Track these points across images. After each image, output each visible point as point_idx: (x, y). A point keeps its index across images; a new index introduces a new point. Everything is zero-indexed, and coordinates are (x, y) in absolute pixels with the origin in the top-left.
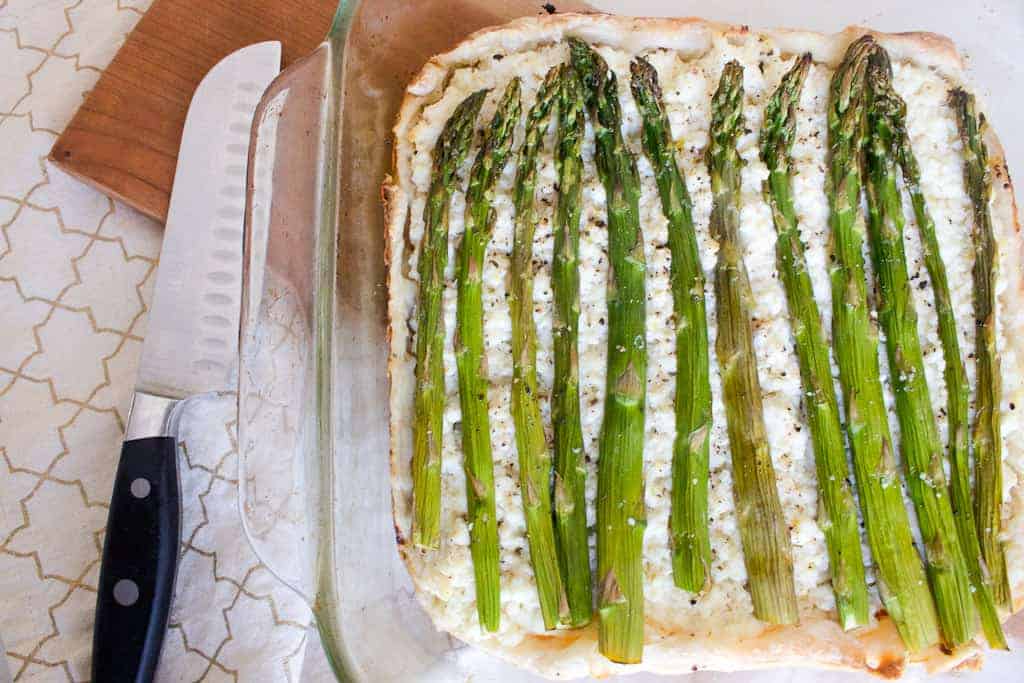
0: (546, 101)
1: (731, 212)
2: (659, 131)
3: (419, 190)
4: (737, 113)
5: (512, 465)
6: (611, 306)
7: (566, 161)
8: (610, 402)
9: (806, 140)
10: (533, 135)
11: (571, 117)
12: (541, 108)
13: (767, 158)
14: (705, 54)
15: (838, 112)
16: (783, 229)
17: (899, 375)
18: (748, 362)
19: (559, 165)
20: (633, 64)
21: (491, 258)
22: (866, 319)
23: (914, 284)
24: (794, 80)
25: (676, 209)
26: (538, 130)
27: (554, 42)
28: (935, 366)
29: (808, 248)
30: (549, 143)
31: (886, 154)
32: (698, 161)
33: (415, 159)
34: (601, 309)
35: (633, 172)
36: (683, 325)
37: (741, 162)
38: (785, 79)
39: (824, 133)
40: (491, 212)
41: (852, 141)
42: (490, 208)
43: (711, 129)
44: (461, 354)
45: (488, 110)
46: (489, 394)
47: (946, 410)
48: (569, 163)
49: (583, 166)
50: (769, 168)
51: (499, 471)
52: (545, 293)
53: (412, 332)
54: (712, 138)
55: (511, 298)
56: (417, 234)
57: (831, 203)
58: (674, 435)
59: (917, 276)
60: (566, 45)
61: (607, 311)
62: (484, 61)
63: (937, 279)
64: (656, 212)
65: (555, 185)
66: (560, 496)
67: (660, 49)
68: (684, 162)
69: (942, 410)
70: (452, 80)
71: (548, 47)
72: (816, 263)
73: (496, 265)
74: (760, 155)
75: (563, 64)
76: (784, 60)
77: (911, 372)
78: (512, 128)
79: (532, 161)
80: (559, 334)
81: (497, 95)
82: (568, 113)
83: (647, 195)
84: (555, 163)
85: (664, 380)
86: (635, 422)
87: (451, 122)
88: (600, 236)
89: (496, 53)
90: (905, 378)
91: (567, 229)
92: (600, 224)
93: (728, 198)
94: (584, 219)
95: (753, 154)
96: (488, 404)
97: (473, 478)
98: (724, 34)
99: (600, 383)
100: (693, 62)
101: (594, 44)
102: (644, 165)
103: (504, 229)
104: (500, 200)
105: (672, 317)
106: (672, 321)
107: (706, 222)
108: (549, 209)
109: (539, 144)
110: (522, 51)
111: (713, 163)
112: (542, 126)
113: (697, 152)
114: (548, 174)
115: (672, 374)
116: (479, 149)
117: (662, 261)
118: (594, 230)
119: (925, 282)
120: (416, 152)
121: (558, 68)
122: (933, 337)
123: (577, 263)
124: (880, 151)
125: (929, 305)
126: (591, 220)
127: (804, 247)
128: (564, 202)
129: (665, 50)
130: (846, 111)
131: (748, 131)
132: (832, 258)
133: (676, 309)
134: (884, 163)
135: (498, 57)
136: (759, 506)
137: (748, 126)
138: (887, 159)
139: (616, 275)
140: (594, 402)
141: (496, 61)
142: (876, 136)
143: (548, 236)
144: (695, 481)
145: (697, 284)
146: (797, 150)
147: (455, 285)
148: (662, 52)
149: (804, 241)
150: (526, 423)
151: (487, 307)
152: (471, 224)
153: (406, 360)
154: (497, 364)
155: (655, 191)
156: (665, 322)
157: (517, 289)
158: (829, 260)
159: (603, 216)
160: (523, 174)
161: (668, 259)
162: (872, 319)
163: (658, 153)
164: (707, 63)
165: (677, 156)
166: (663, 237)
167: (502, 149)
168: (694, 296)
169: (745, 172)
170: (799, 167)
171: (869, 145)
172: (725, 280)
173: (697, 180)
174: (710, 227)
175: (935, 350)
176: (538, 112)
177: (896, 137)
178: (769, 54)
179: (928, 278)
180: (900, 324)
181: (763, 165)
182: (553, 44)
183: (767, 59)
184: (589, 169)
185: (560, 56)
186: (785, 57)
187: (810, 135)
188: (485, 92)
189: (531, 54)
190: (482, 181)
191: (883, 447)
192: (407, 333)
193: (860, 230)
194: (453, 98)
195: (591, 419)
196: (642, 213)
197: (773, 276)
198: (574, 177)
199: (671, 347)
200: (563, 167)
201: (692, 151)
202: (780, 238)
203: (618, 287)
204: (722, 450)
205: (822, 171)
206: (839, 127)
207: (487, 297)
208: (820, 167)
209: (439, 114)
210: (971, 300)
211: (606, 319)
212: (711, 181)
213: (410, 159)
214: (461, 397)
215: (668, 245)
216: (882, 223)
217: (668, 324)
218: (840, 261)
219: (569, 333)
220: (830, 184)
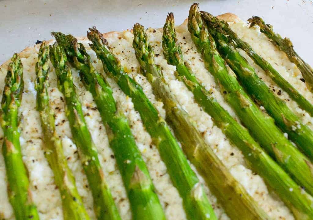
0: (44, 56)
2: (111, 60)
9: (187, 52)
12: (42, 60)
13: (172, 62)
16: (194, 86)
17: (292, 127)
18: (205, 148)
19: (61, 87)
20: (88, 33)
22: (260, 112)
23: (274, 94)
25: (134, 90)
28: (309, 124)
29: (212, 93)
31: (228, 45)
34: (108, 152)
36: (160, 140)
39: (195, 47)
48: (66, 84)
50: (175, 65)
52: (71, 146)
59: (274, 90)
63: (284, 86)
65: (61, 98)
72: (217, 97)
74: (168, 62)
77: (297, 124)
82: (59, 61)
85: (161, 176)
88: (96, 115)
90: (296, 128)
92: (93, 109)
93: (158, 81)
94: (84, 109)
95: (164, 62)
107: (153, 96)
113: (136, 70)
114: (55, 94)
117: (135, 116)
118: (91, 112)
119: (280, 91)
122: (300, 111)
124: (225, 45)
125: (288, 100)
126: (88, 107)
131: (157, 55)
132: (225, 92)
133: (152, 137)
138: (229, 47)
139: (111, 127)
140: (122, 200)
142: (219, 41)
143: (63, 121)
145: (160, 118)
149: (208, 90)
156: (149, 147)
158: (224, 94)
159: (94, 105)
162: (263, 111)
163: (114, 69)
168: (161, 123)
170: (189, 62)
173: (139, 79)
175: (304, 115)
177: (231, 37)
179: (280, 89)
180: (277, 107)
181: (171, 65)
187: (189, 50)
191: (307, 164)
197: (201, 110)
198: (71, 89)
200: (63, 87)
201: (133, 70)
206: (200, 40)
212: (147, 78)
217: (151, 147)
218: (229, 92)
219: (94, 161)
220: (208, 65)
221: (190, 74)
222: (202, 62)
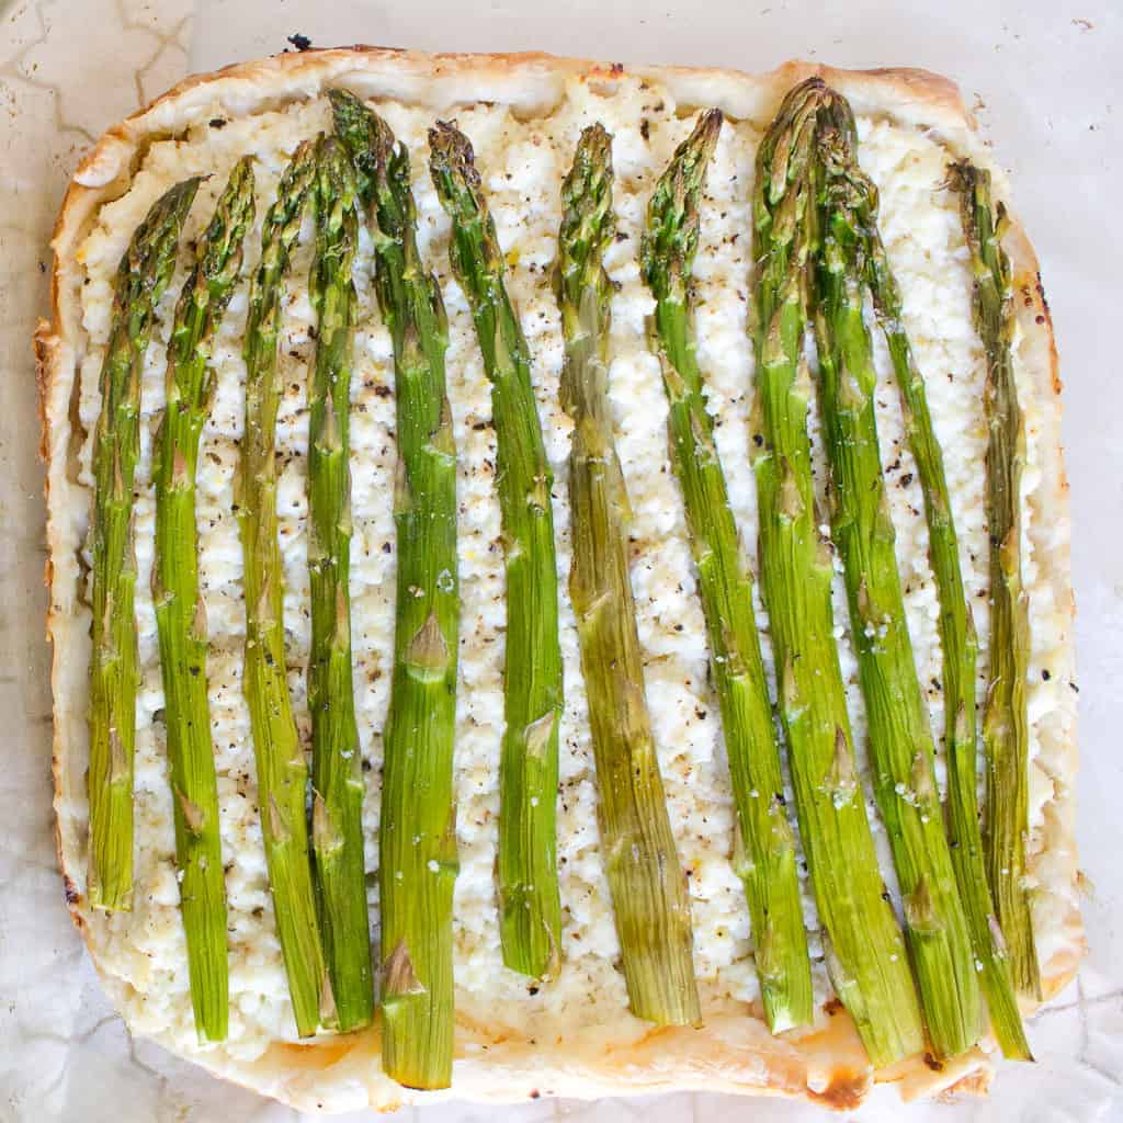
0: (294, 197)
1: (595, 368)
2: (478, 241)
3: (93, 340)
4: (602, 209)
5: (246, 777)
6: (401, 523)
7: (328, 291)
8: (400, 675)
9: (716, 249)
10: (273, 250)
11: (336, 221)
12: (286, 207)
13: (653, 280)
14: (554, 110)
15: (767, 203)
16: (679, 396)
17: (865, 627)
18: (620, 612)
19: (317, 299)
20: (433, 133)
21: (209, 449)
22: (811, 538)
23: (891, 479)
24: (694, 154)
25: (504, 367)
26: (281, 241)
27: (308, 98)
28: (923, 611)
29: (719, 425)
30: (301, 261)
31: (847, 270)
32: (542, 285)
33: (86, 291)
34: (385, 529)
35: (435, 305)
36: (516, 552)
37: (610, 286)
38: (681, 151)
39: (746, 236)
40: (208, 374)
41: (791, 251)
42: (206, 368)
43: (560, 237)
44: (162, 604)
45: (203, 208)
46: (209, 664)
47: (941, 682)
48: (333, 294)
49: (356, 299)
50: (656, 295)
51: (225, 786)
52: (296, 505)
53: (85, 568)
54: (562, 250)
55: (241, 514)
56: (90, 411)
57: (757, 350)
58: (503, 727)
59: (897, 465)
60: (327, 102)
61: (394, 530)
62: (197, 128)
63: (929, 472)
64: (474, 370)
65: (311, 329)
66: (321, 827)
67: (480, 103)
68: (519, 287)
69: (934, 681)
70: (146, 160)
71: (299, 105)
72: (732, 445)
73: (217, 460)
74: (643, 273)
75: (322, 134)
76: (681, 118)
77: (881, 623)
78: (240, 242)
79: (271, 295)
80: (318, 569)
81: (218, 184)
82: (329, 215)
83: (458, 342)
84: (311, 295)
85: (486, 640)
86: (440, 708)
87: (142, 232)
88: (384, 411)
89: (214, 117)
90: (873, 632)
91: (329, 400)
92: (383, 392)
93: (588, 345)
94: (356, 385)
95: (630, 272)
96: (207, 681)
97: (183, 798)
98: (583, 78)
99: (386, 646)
100: (534, 123)
101: (372, 99)
102: (454, 294)
103: (229, 402)
104: (222, 355)
105: (500, 539)
106: (499, 547)
107: (556, 384)
108: (303, 369)
109: (284, 266)
110: (256, 112)
111: (566, 292)
112: (288, 235)
113: (540, 270)
114: (299, 312)
115: (498, 629)
116: (190, 274)
117: (482, 449)
118: (373, 401)
119: (910, 476)
120: (87, 281)
121: (314, 140)
122: (921, 565)
123: (347, 453)
124: (836, 266)
125: (916, 513)
126: (369, 385)
127: (712, 423)
128: (325, 356)
129: (489, 105)
130: (782, 200)
131: (622, 237)
132: (758, 440)
133: (504, 526)
134: (844, 284)
135: (218, 124)
136: (636, 841)
137: (623, 226)
138: (846, 279)
139: (408, 472)
140: (375, 676)
141: (214, 129)
142: (830, 241)
143: (299, 412)
144: (535, 802)
145: (538, 487)
146: (701, 265)
147: (151, 492)
148: (484, 108)
149: (713, 414)
150: (267, 711)
151: (203, 527)
152: (176, 396)
153: (76, 614)
154: (220, 617)
155: (472, 335)
156: (488, 546)
157: (251, 499)
158: (754, 443)
159: (388, 379)
160: (261, 313)
161: (491, 447)
162: (821, 538)
163: (475, 275)
164: (557, 126)
165: (506, 277)
166: (485, 410)
167: (224, 273)
168: (531, 506)
169: (617, 304)
170: (705, 293)
171: (820, 254)
172: (582, 476)
173: (539, 318)
174: (561, 393)
175: (922, 585)
176: (280, 214)
177: (862, 244)
178: (657, 109)
179: (913, 470)
180: (866, 547)
181: (648, 290)
182: (306, 100)
183: (651, 116)
184: (366, 300)
185: (315, 120)
186: (683, 113)
187: (724, 241)
188: (195, 182)
189: (270, 117)
190: (193, 327)
191: (836, 745)
192: (76, 571)
193: (804, 395)
194: (147, 191)
195: (372, 702)
196: (450, 372)
197: (663, 470)
198: (340, 316)
199: (497, 587)
200: (323, 300)
201: (532, 270)
202: (673, 408)
203: (412, 493)
204: (580, 751)
205: (742, 299)
206: (770, 226)
207: (204, 511)
208: (739, 293)
209: (125, 216)
210: (981, 505)
211: (393, 542)
212: (562, 319)
213: (78, 292)
214: (164, 672)
215: (492, 424)
216: (838, 380)
217: (492, 550)
218: (769, 447)
219: (333, 568)
220: (756, 319)
221: (685, 343)
222: (741, 304)
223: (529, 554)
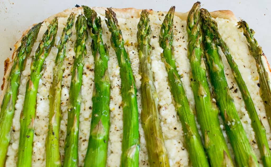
1: (147, 63)
2: (117, 35)
9: (178, 39)
12: (68, 27)
13: (162, 44)
15: (190, 28)
16: (169, 69)
17: (227, 123)
18: (155, 120)
19: (75, 49)
20: (106, 11)
22: (210, 103)
23: (231, 91)
25: (123, 62)
28: (246, 122)
29: (182, 77)
31: (212, 42)
36: (125, 105)
39: (186, 37)
47: (255, 141)
48: (79, 48)
50: (163, 48)
52: (66, 95)
55: (50, 97)
59: (233, 87)
65: (74, 57)
69: (253, 141)
73: (45, 85)
77: (232, 121)
80: (70, 110)
82: (80, 29)
85: (117, 131)
86: (101, 146)
88: (91, 75)
90: (230, 124)
92: (91, 70)
93: (145, 59)
94: (85, 68)
95: (157, 45)
105: (121, 104)
106: (121, 106)
107: (137, 69)
108: (71, 66)
113: (134, 45)
114: (71, 53)
118: (88, 72)
119: (237, 89)
122: (244, 110)
123: (80, 84)
124: (209, 41)
125: (240, 99)
126: (88, 68)
127: (180, 77)
130: (193, 27)
131: (154, 37)
132: (192, 80)
133: (122, 100)
134: (211, 45)
138: (212, 44)
140: (85, 141)
142: (207, 36)
143: (69, 75)
145: (132, 89)
146: (175, 43)
149: (180, 74)
151: (39, 100)
156: (118, 107)
157: (53, 93)
159: (93, 67)
162: (213, 102)
163: (116, 43)
166: (118, 73)
170: (176, 48)
172: (143, 90)
173: (133, 53)
174: (139, 71)
175: (244, 115)
177: (216, 36)
178: (162, 15)
179: (237, 88)
180: (225, 102)
181: (161, 48)
187: (181, 38)
190: (39, 53)
191: (224, 155)
195: (83, 148)
197: (168, 88)
198: (81, 52)
200: (77, 49)
201: (132, 45)
202: (169, 74)
203: (97, 91)
205: (186, 50)
206: (191, 32)
208: (185, 48)
211: (92, 106)
212: (139, 54)
216: (212, 66)
217: (119, 107)
218: (195, 81)
219: (74, 110)
220: (189, 54)
221: (171, 58)
222: (186, 51)
223: (129, 105)
